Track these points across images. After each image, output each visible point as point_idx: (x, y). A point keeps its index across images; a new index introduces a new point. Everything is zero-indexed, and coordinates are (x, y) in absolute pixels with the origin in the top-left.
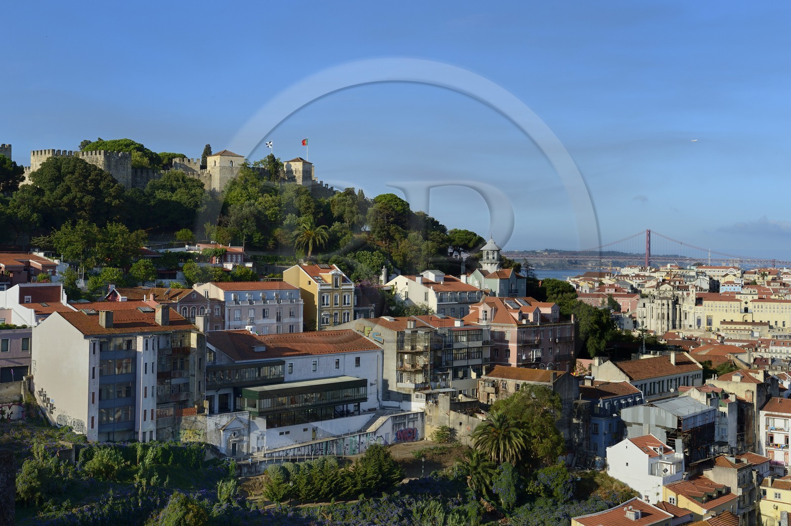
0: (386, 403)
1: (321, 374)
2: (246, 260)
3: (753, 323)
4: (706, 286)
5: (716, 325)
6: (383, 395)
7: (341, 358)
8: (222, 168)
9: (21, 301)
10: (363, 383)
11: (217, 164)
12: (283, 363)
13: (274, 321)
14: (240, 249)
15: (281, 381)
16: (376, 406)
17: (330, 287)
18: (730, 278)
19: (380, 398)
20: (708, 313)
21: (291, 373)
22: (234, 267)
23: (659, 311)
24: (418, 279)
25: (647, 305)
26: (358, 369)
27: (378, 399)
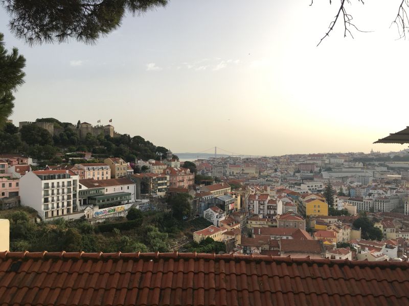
2: (92, 156)
3: (245, 174)
5: (235, 174)
7: (123, 187)
9: (16, 171)
10: (130, 194)
11: (82, 127)
12: (104, 189)
13: (101, 176)
14: (90, 153)
15: (104, 194)
16: (134, 201)
17: (119, 165)
19: (135, 199)
20: (232, 171)
21: (107, 191)
24: (147, 162)
26: (128, 190)
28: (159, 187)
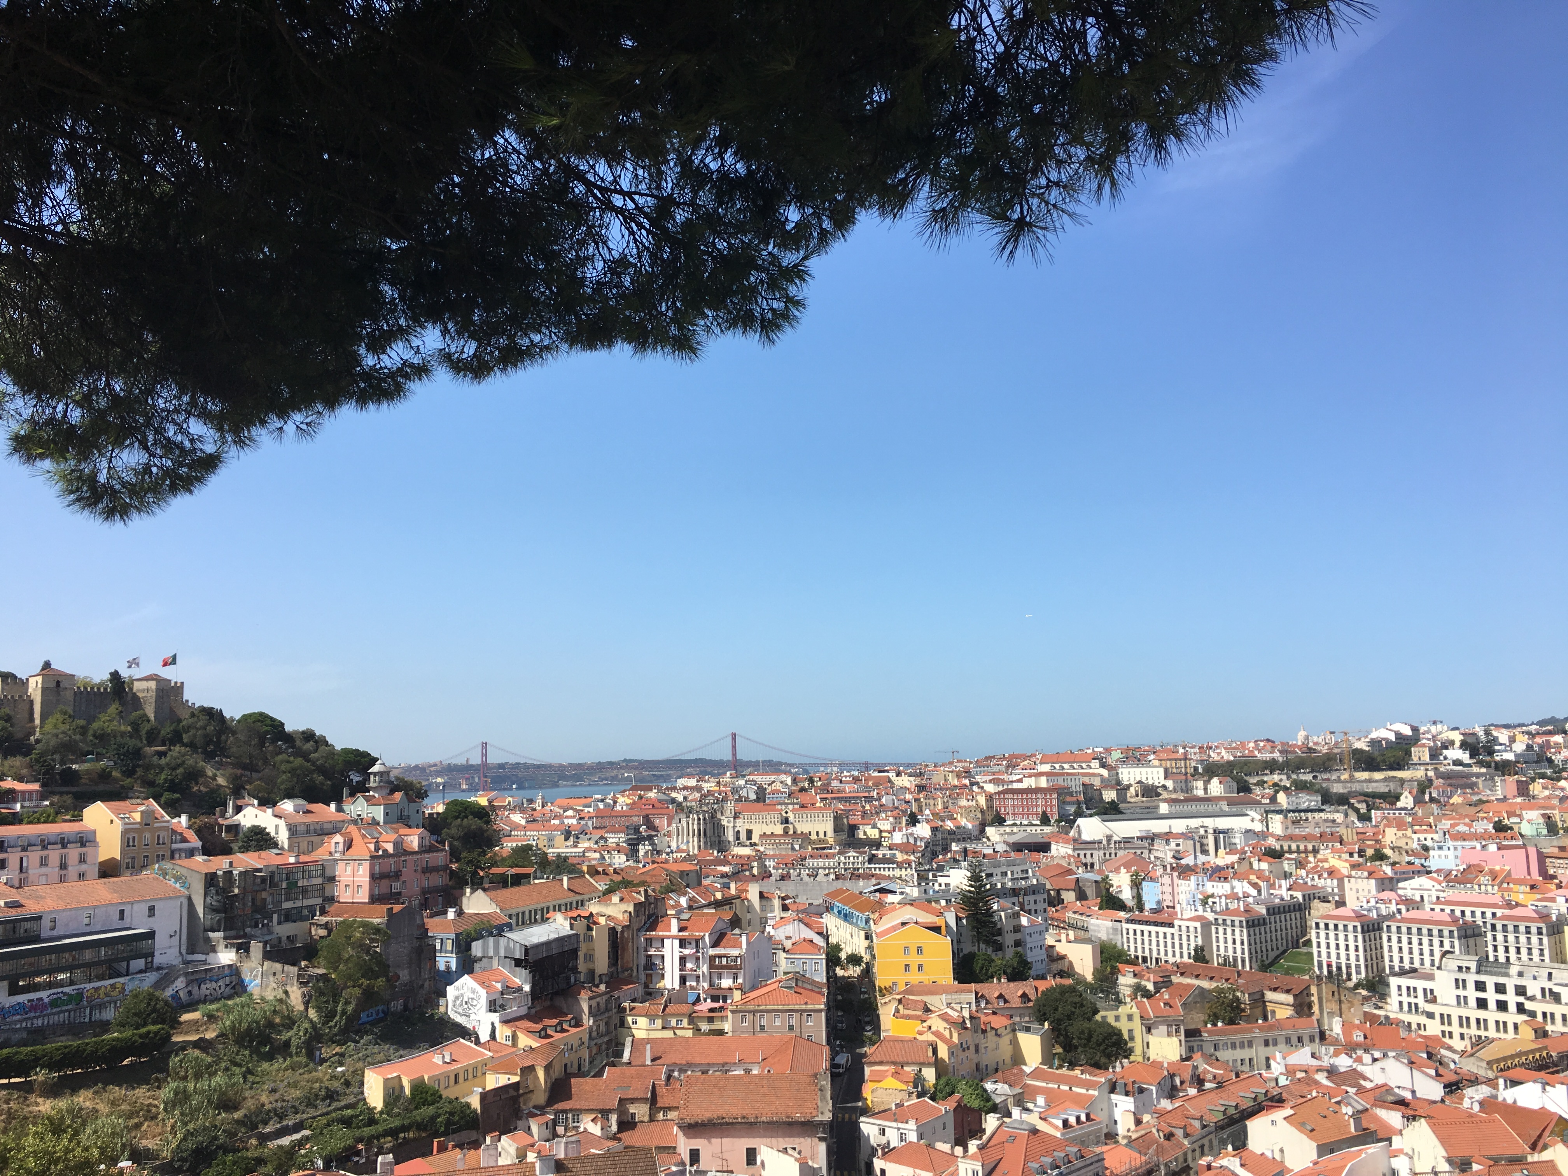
0: (190, 957)
1: (98, 928)
2: (43, 798)
3: (794, 835)
4: (753, 796)
5: (755, 838)
6: (188, 948)
7: (127, 908)
8: (44, 690)
10: (151, 935)
11: (40, 685)
12: (41, 919)
13: (57, 869)
14: (35, 786)
15: (37, 939)
17: (137, 826)
18: (778, 786)
19: (184, 951)
20: (747, 826)
21: (53, 929)
22: (22, 807)
23: (695, 827)
24: (270, 811)
25: (684, 820)
26: (151, 919)
27: (180, 952)
28: (287, 905)
